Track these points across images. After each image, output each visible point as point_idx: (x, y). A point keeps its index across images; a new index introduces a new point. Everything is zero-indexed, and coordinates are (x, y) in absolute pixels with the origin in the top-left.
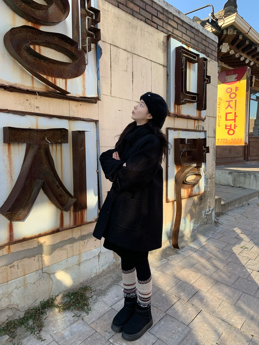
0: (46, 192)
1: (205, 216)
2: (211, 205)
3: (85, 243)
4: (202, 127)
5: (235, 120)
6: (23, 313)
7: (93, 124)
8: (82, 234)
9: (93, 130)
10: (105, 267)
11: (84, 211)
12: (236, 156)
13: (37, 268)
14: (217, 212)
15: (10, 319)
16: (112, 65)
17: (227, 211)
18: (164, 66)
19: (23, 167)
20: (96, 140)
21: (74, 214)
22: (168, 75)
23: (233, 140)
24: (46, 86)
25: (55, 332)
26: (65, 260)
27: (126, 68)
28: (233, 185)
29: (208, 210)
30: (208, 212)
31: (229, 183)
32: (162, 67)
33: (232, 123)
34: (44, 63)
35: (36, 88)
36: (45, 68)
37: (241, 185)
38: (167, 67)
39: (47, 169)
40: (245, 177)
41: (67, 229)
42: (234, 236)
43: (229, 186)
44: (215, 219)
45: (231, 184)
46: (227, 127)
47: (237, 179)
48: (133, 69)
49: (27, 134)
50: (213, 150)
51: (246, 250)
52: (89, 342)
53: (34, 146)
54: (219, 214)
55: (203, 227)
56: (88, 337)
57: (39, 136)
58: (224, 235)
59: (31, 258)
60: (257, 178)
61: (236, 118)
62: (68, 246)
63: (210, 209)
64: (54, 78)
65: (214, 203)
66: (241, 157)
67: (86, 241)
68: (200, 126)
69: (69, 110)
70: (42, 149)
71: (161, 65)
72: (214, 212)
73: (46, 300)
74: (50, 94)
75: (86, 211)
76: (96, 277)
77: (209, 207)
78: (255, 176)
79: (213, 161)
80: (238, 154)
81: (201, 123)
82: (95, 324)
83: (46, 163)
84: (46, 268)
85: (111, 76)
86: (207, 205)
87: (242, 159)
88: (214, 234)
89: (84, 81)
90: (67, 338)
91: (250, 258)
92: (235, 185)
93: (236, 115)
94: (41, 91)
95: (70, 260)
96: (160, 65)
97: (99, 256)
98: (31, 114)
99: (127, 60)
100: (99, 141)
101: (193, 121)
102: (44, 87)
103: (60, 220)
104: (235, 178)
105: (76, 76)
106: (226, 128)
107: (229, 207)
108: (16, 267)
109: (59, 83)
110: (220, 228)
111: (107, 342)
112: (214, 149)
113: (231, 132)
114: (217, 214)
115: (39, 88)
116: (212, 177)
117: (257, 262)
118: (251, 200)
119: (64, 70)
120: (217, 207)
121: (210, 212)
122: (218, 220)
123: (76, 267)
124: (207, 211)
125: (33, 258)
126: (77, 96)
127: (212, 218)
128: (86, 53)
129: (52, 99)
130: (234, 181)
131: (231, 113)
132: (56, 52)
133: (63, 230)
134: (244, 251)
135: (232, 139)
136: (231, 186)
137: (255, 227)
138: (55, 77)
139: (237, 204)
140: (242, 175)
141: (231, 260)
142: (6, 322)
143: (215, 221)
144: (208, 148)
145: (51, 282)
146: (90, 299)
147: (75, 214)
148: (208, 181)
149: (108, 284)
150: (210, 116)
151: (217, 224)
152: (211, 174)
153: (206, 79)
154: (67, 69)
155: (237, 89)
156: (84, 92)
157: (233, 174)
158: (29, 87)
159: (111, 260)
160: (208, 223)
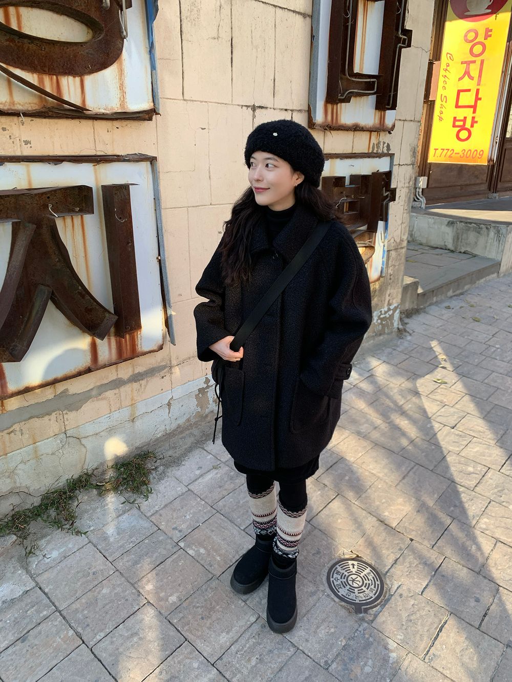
0: (58, 306)
1: (379, 321)
2: (393, 299)
3: (142, 386)
4: (386, 145)
5: (474, 107)
6: (39, 499)
7: (146, 166)
8: (136, 372)
9: (147, 178)
10: (181, 421)
11: (135, 334)
12: (473, 182)
13: (57, 432)
14: (407, 308)
15: (16, 510)
16: (183, 30)
17: (429, 306)
18: (304, 15)
19: (10, 265)
20: (153, 197)
21: (116, 340)
22: (312, 37)
23: (466, 152)
24: (41, 97)
25: (92, 528)
26: (107, 416)
27: (216, 30)
28: (452, 248)
29: (386, 309)
30: (386, 313)
31: (446, 244)
32: (299, 18)
33: (468, 113)
34: (30, 46)
35: (20, 104)
36: (34, 56)
37: (469, 249)
38: (312, 16)
39: (58, 264)
40: (479, 233)
41: (104, 366)
42: (428, 359)
43: (446, 249)
44: (398, 325)
45: (450, 246)
46: (457, 123)
47: (462, 235)
48: (232, 31)
49: (10, 201)
50: (407, 191)
51: (442, 388)
52: (147, 547)
53: (27, 224)
54: (411, 313)
55: (372, 341)
56: (144, 537)
57: (36, 202)
58: (411, 356)
59: (43, 417)
60: (500, 235)
61: (479, 102)
62: (110, 394)
63: (390, 307)
64: (55, 77)
65: (400, 296)
66: (481, 184)
67: (143, 382)
68: (382, 143)
69: (95, 141)
70: (44, 227)
71: (299, 13)
72: (398, 311)
73: (76, 477)
74: (50, 113)
75: (139, 333)
76: (165, 437)
77: (389, 304)
78: (499, 232)
79: (405, 215)
80: (477, 177)
81: (385, 138)
82: (157, 516)
83: (55, 254)
84: (72, 430)
85: (182, 54)
86: (385, 301)
87: (483, 189)
88: (391, 353)
89: (121, 76)
90: (112, 540)
91: (446, 403)
92: (456, 248)
93: (479, 96)
94: (30, 109)
95: (116, 415)
96: (295, 14)
97: (169, 404)
98: (14, 160)
99: (218, 13)
100: (159, 200)
101: (368, 134)
102: (36, 100)
103: (91, 352)
104: (458, 233)
105: (104, 66)
106: (454, 126)
107: (433, 297)
108: (18, 433)
109: (67, 88)
110: (407, 341)
111: (175, 546)
112: (410, 190)
113: (463, 134)
114: (406, 313)
115: (26, 103)
116: (399, 247)
117: (457, 410)
118: (482, 281)
119: (75, 56)
120: (408, 299)
121: (391, 312)
122: (406, 324)
123: (128, 425)
124: (383, 312)
125: (47, 418)
126: (108, 112)
127: (392, 324)
128: (122, 10)
129: (56, 121)
130: (456, 240)
131: (469, 90)
132: (55, 16)
133: (98, 369)
134: (439, 390)
135: (464, 150)
136: (449, 250)
137: (472, 340)
138: (57, 76)
139: (451, 291)
140: (472, 229)
141: (410, 406)
142: (11, 514)
143: (398, 329)
144: (393, 192)
145: (84, 450)
146: (153, 472)
147: (118, 340)
148: (390, 255)
149: (186, 446)
150: (406, 120)
151: (402, 334)
152: (398, 241)
153: (401, 38)
154: (82, 52)
155: (489, 33)
156: (123, 102)
157: (455, 226)
158: (4, 105)
159: (192, 408)
160: (385, 332)
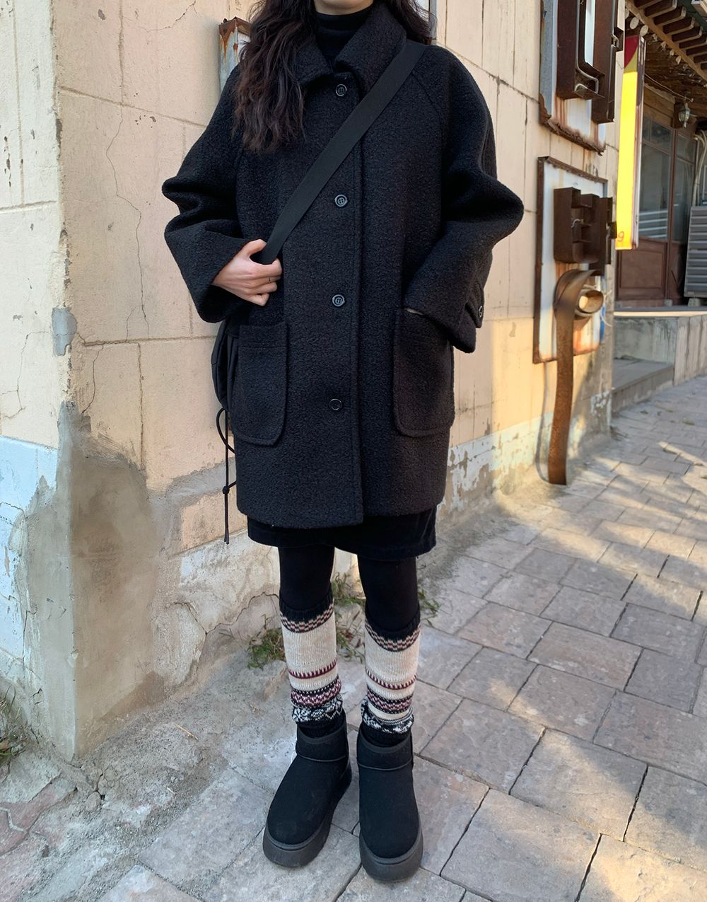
1: (596, 412)
2: (606, 383)
4: (595, 170)
29: (599, 396)
37: (628, 353)
40: (639, 330)
44: (611, 422)
55: (591, 440)
63: (604, 394)
65: (611, 381)
72: (609, 402)
77: (603, 390)
78: (666, 327)
81: (595, 159)
86: (599, 384)
110: (628, 443)
118: (661, 387)
121: (604, 402)
124: (598, 400)
127: (606, 420)
137: (705, 440)
139: (637, 395)
140: (629, 326)
143: (611, 428)
144: (614, 226)
150: (608, 145)
151: (615, 435)
153: (613, 38)
160: (600, 430)
